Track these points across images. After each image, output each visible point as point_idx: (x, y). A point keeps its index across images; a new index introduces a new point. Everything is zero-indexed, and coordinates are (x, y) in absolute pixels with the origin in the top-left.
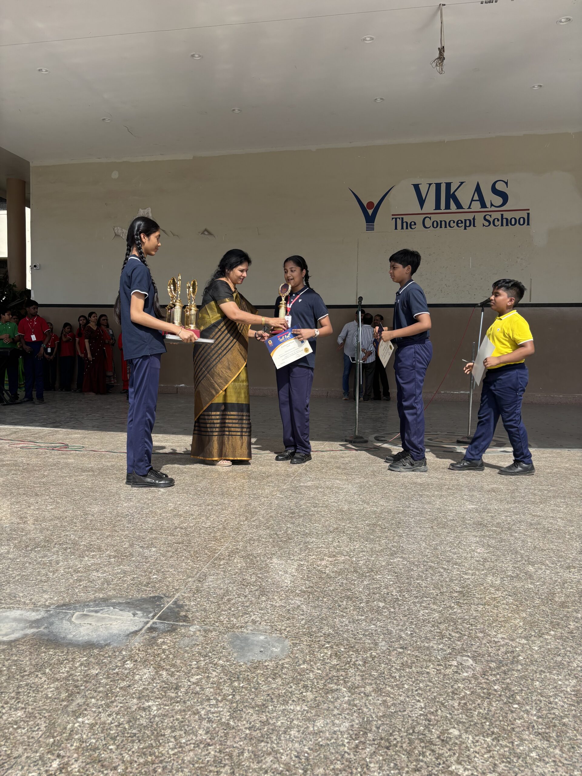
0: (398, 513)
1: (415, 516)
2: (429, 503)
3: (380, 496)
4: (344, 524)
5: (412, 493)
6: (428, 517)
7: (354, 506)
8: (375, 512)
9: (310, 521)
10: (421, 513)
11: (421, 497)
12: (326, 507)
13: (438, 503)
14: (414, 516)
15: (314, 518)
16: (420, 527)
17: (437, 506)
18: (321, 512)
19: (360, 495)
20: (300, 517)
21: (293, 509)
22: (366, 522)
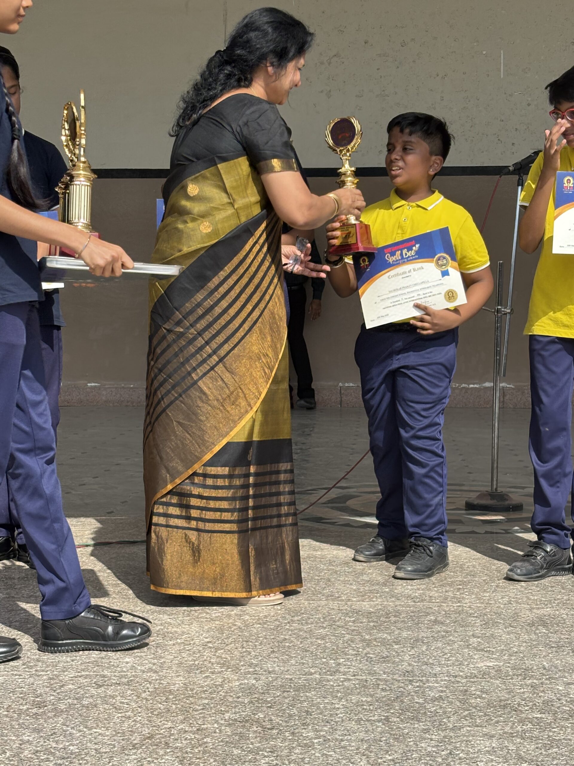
0: (306, 688)
1: (348, 692)
2: (385, 659)
3: (266, 649)
4: (170, 724)
5: (348, 637)
6: (380, 694)
7: (199, 679)
8: (250, 690)
9: (84, 722)
10: (364, 685)
11: (368, 645)
12: (128, 683)
13: (407, 658)
14: (346, 694)
15: (94, 713)
16: (359, 721)
17: (405, 666)
18: (113, 697)
19: (217, 649)
20: (58, 712)
21: (41, 695)
22: (227, 716)
